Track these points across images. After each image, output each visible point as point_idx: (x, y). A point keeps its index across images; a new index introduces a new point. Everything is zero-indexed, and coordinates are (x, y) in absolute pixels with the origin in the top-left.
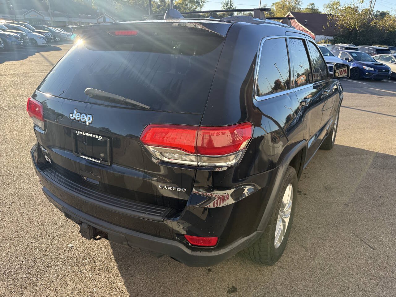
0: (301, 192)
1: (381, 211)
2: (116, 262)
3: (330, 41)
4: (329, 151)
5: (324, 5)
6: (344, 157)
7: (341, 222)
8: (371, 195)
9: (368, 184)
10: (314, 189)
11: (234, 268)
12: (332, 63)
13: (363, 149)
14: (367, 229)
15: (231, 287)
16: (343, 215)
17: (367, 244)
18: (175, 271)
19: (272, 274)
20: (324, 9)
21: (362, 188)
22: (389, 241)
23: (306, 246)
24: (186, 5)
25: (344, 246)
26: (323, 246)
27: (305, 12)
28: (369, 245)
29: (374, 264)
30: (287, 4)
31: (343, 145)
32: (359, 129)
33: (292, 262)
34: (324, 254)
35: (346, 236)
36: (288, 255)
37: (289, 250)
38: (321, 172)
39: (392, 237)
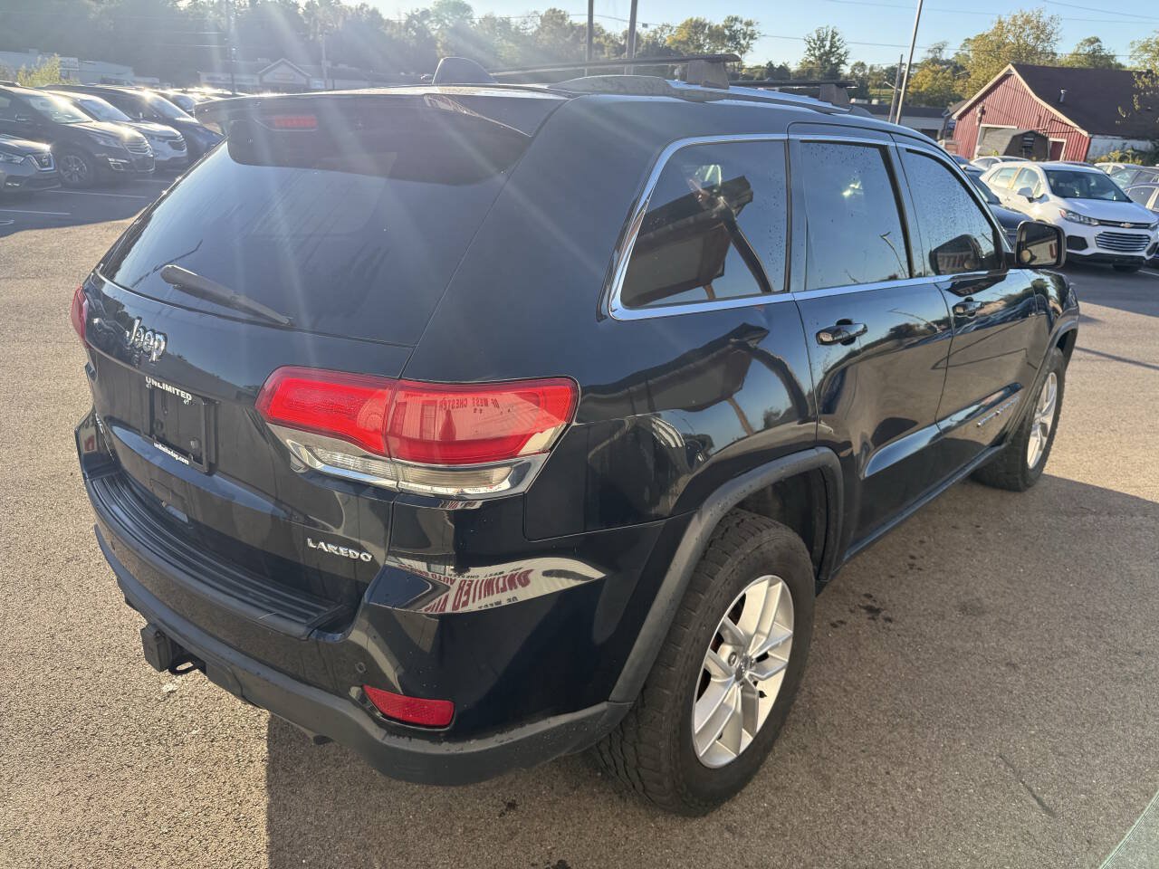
0: (878, 611)
1: (1125, 697)
2: (268, 747)
3: (1139, 154)
4: (1018, 496)
5: (1133, 43)
6: (1065, 518)
7: (976, 716)
8: (1108, 644)
9: (1112, 607)
10: (922, 608)
11: (586, 809)
12: (1121, 223)
13: (1138, 498)
14: (1054, 749)
15: (556, 863)
16: (990, 697)
17: (1034, 796)
18: (415, 794)
19: (691, 843)
20: (1130, 57)
21: (1087, 618)
22: (1116, 794)
23: (830, 774)
24: (700, 46)
25: (957, 791)
26: (884, 783)
27: (1069, 66)
28: (1038, 800)
29: (1034, 860)
30: (1011, 39)
31: (1076, 479)
32: (1148, 432)
33: (768, 816)
34: (878, 806)
35: (974, 760)
36: (762, 793)
37: (773, 779)
38: (968, 556)
39: (1131, 785)
